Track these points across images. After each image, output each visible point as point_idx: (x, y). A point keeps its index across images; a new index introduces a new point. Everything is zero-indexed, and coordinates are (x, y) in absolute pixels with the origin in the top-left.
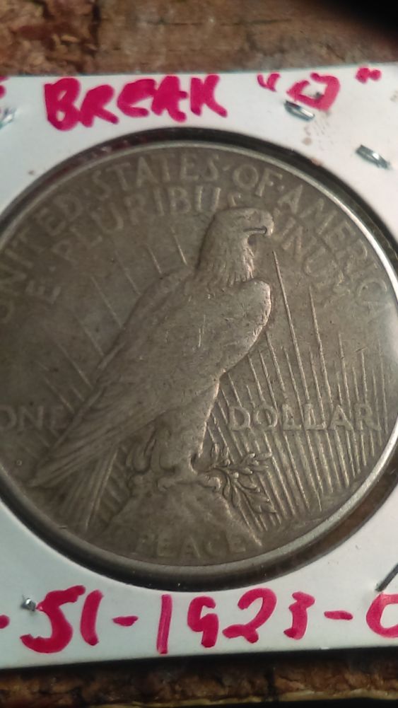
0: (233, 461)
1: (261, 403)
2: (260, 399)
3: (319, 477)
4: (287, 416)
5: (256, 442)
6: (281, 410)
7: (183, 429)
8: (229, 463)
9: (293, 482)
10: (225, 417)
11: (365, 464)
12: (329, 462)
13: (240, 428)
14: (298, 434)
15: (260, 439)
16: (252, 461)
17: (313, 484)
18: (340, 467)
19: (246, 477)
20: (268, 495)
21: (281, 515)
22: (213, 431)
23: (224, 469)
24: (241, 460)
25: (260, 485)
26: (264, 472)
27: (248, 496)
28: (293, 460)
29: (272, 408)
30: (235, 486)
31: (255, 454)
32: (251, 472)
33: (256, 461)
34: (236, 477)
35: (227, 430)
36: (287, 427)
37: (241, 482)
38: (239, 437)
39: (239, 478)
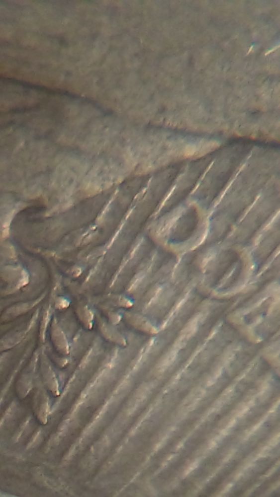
0: (88, 279)
1: (248, 241)
2: (253, 234)
3: (180, 446)
4: (259, 304)
5: (159, 290)
6: (263, 285)
7: (76, 151)
8: (79, 274)
9: (130, 412)
10: (163, 204)
12: (228, 442)
13: (166, 244)
14: (239, 348)
15: (171, 293)
16: (117, 309)
17: (158, 446)
18: (235, 465)
19: (73, 325)
20: (68, 387)
21: (45, 439)
22: (117, 204)
23: (57, 277)
24: (99, 290)
25: (77, 359)
26: (108, 346)
27: (36, 354)
28: (178, 377)
29: (253, 267)
30: (39, 315)
31: (133, 306)
32: (91, 325)
33: (120, 318)
34: (57, 306)
35: (140, 226)
36: (237, 317)
37: (55, 320)
38: (145, 255)
39: (60, 313)
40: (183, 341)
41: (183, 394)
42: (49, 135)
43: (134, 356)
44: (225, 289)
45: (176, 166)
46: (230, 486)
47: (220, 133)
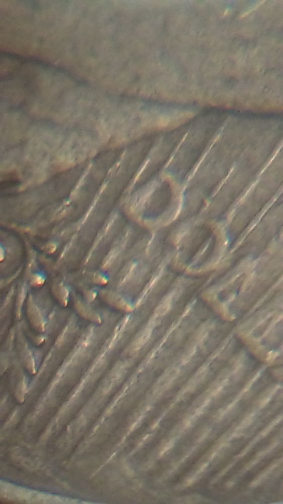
0: (62, 255)
1: (221, 216)
2: (227, 208)
3: (156, 425)
4: (233, 280)
5: (133, 266)
6: (235, 262)
7: (49, 122)
8: (54, 250)
9: (106, 391)
10: (137, 177)
11: (255, 483)
12: (204, 420)
13: (140, 219)
14: (212, 326)
15: (145, 270)
16: (91, 286)
17: (133, 426)
18: (209, 445)
19: (49, 302)
20: (44, 365)
21: (22, 417)
22: (91, 178)
23: (32, 253)
24: (75, 267)
25: (53, 337)
26: (84, 324)
27: (12, 332)
28: (153, 355)
29: (226, 243)
30: (14, 292)
31: (108, 282)
32: (66, 302)
33: (95, 295)
34: (32, 283)
35: (114, 201)
36: (211, 294)
37: (31, 297)
38: (119, 231)
39: (35, 290)
40: (157, 319)
41: (158, 373)
42: (22, 106)
43: (109, 335)
44: (199, 265)
45: (150, 138)
46: (205, 466)
47: (195, 103)
